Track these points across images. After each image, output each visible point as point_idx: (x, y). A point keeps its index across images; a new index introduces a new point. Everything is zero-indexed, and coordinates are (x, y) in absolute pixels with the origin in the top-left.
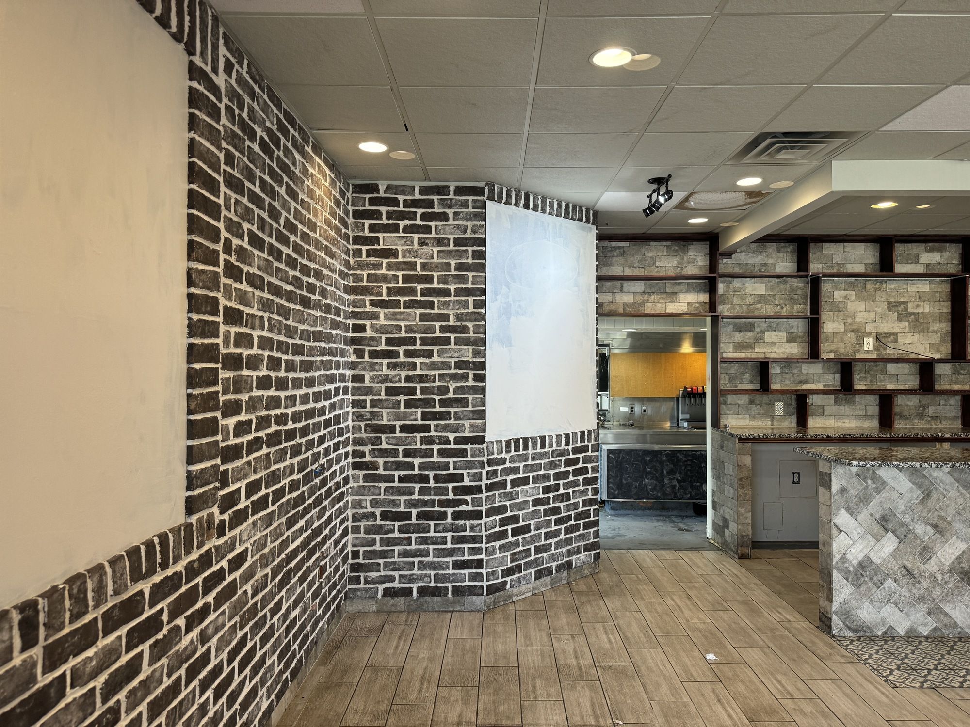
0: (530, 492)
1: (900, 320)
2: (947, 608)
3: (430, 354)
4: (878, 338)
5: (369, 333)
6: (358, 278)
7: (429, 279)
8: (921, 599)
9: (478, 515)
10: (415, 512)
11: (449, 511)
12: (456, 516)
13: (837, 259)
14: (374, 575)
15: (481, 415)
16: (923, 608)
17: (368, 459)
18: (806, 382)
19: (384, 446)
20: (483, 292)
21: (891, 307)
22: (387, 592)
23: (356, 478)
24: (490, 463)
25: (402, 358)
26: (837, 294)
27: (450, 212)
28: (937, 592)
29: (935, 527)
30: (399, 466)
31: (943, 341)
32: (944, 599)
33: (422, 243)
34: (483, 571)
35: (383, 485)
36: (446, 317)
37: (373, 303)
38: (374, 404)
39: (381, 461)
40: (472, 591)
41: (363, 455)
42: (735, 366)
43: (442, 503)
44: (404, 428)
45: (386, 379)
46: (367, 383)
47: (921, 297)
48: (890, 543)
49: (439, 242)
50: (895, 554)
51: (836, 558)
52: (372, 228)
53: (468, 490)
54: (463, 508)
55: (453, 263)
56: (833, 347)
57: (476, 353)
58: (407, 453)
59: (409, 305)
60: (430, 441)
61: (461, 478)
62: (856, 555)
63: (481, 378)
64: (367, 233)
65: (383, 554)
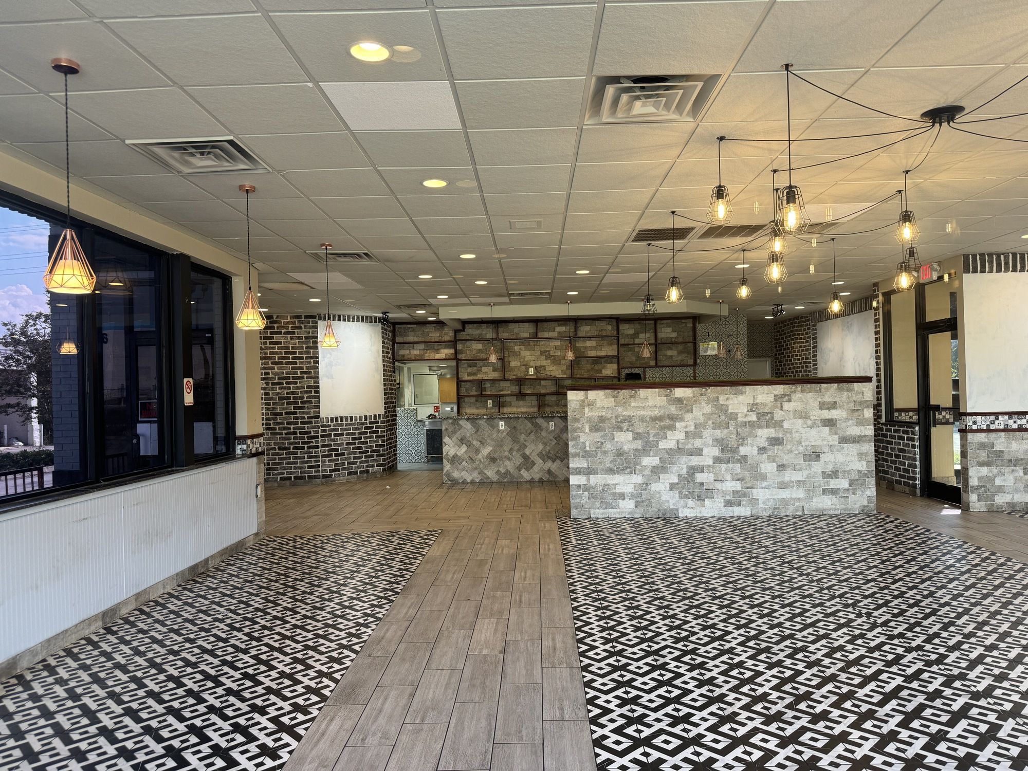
0: (344, 439)
1: (546, 359)
2: (486, 471)
3: (296, 383)
4: (536, 368)
5: (271, 375)
6: (266, 353)
7: (295, 353)
8: (476, 468)
9: (317, 447)
10: (292, 447)
11: (306, 446)
12: (309, 448)
13: (516, 331)
14: (276, 472)
15: (318, 407)
16: (477, 472)
17: (272, 426)
18: (502, 391)
19: (278, 421)
20: (317, 357)
21: (542, 353)
22: (282, 479)
23: (267, 434)
24: (322, 426)
25: (285, 385)
26: (516, 348)
27: (303, 326)
28: (482, 466)
29: (480, 442)
30: (285, 428)
31: (567, 369)
32: (485, 469)
33: (291, 338)
34: (320, 469)
35: (278, 436)
36: (302, 368)
37: (272, 363)
38: (274, 404)
39: (277, 427)
40: (316, 477)
41: (270, 424)
42: (469, 383)
43: (303, 443)
44: (286, 413)
45: (278, 394)
46: (271, 396)
47: (556, 348)
48: (464, 448)
49: (299, 338)
50: (466, 452)
51: (444, 454)
52: (271, 333)
53: (313, 437)
54: (311, 444)
55: (304, 346)
56: (515, 373)
57: (315, 382)
58: (288, 423)
59: (287, 363)
60: (297, 418)
61: (310, 432)
62: (452, 452)
63: (318, 392)
64: (269, 335)
65: (279, 464)
